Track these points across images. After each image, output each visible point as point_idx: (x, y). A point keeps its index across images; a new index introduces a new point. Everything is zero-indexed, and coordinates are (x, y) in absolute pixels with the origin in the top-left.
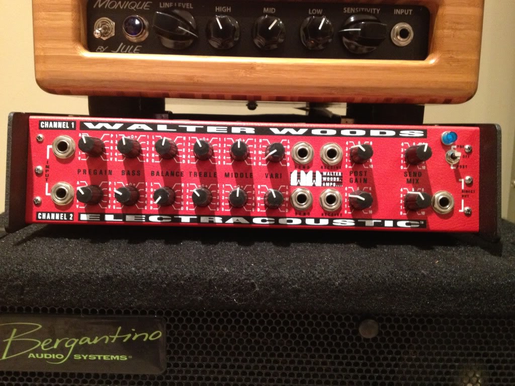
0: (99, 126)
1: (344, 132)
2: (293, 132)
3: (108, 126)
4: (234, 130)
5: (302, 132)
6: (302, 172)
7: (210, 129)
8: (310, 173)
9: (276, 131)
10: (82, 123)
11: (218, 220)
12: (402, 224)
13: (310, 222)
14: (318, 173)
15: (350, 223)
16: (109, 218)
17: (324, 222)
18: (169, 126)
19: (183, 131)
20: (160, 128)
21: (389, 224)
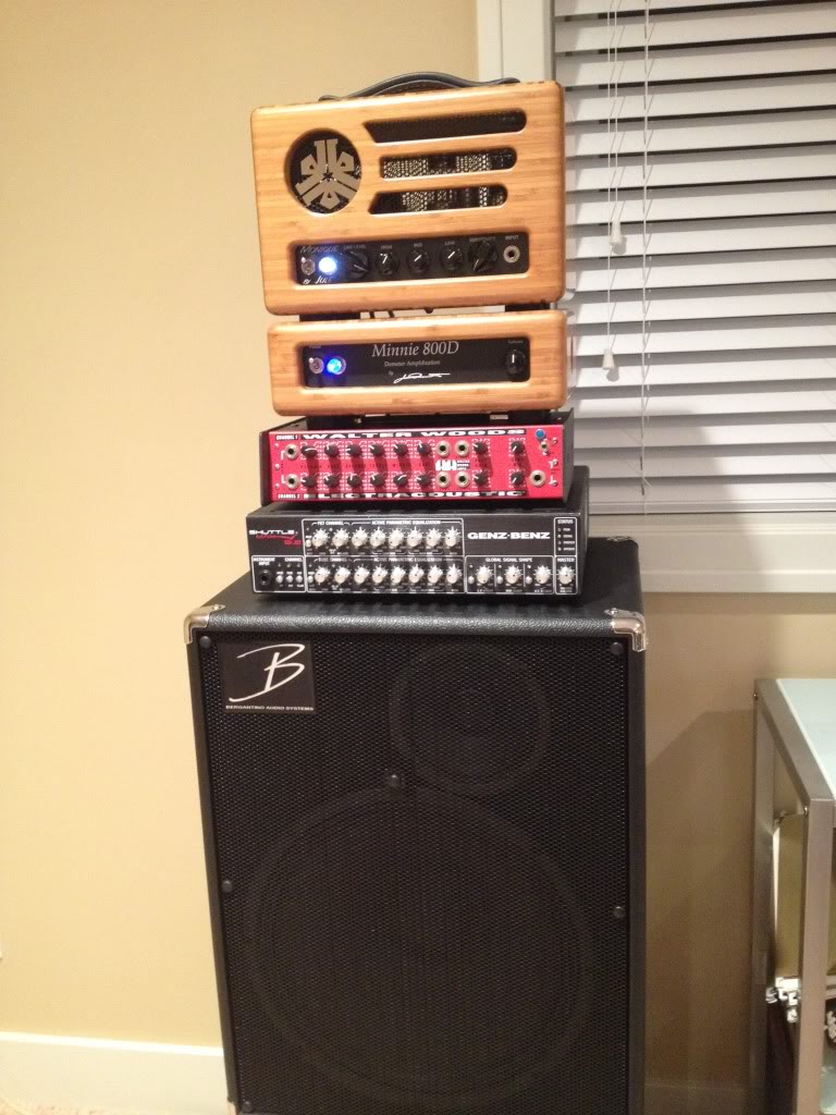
0: (312, 437)
1: (470, 433)
2: (436, 434)
3: (318, 437)
4: (398, 435)
5: (442, 434)
6: (444, 461)
7: (382, 435)
8: (449, 462)
9: (425, 434)
10: (302, 435)
11: (389, 495)
12: (510, 494)
13: (449, 494)
14: (454, 462)
15: (476, 494)
16: (321, 496)
17: (459, 494)
18: (356, 435)
19: (364, 437)
20: (350, 436)
21: (501, 494)
